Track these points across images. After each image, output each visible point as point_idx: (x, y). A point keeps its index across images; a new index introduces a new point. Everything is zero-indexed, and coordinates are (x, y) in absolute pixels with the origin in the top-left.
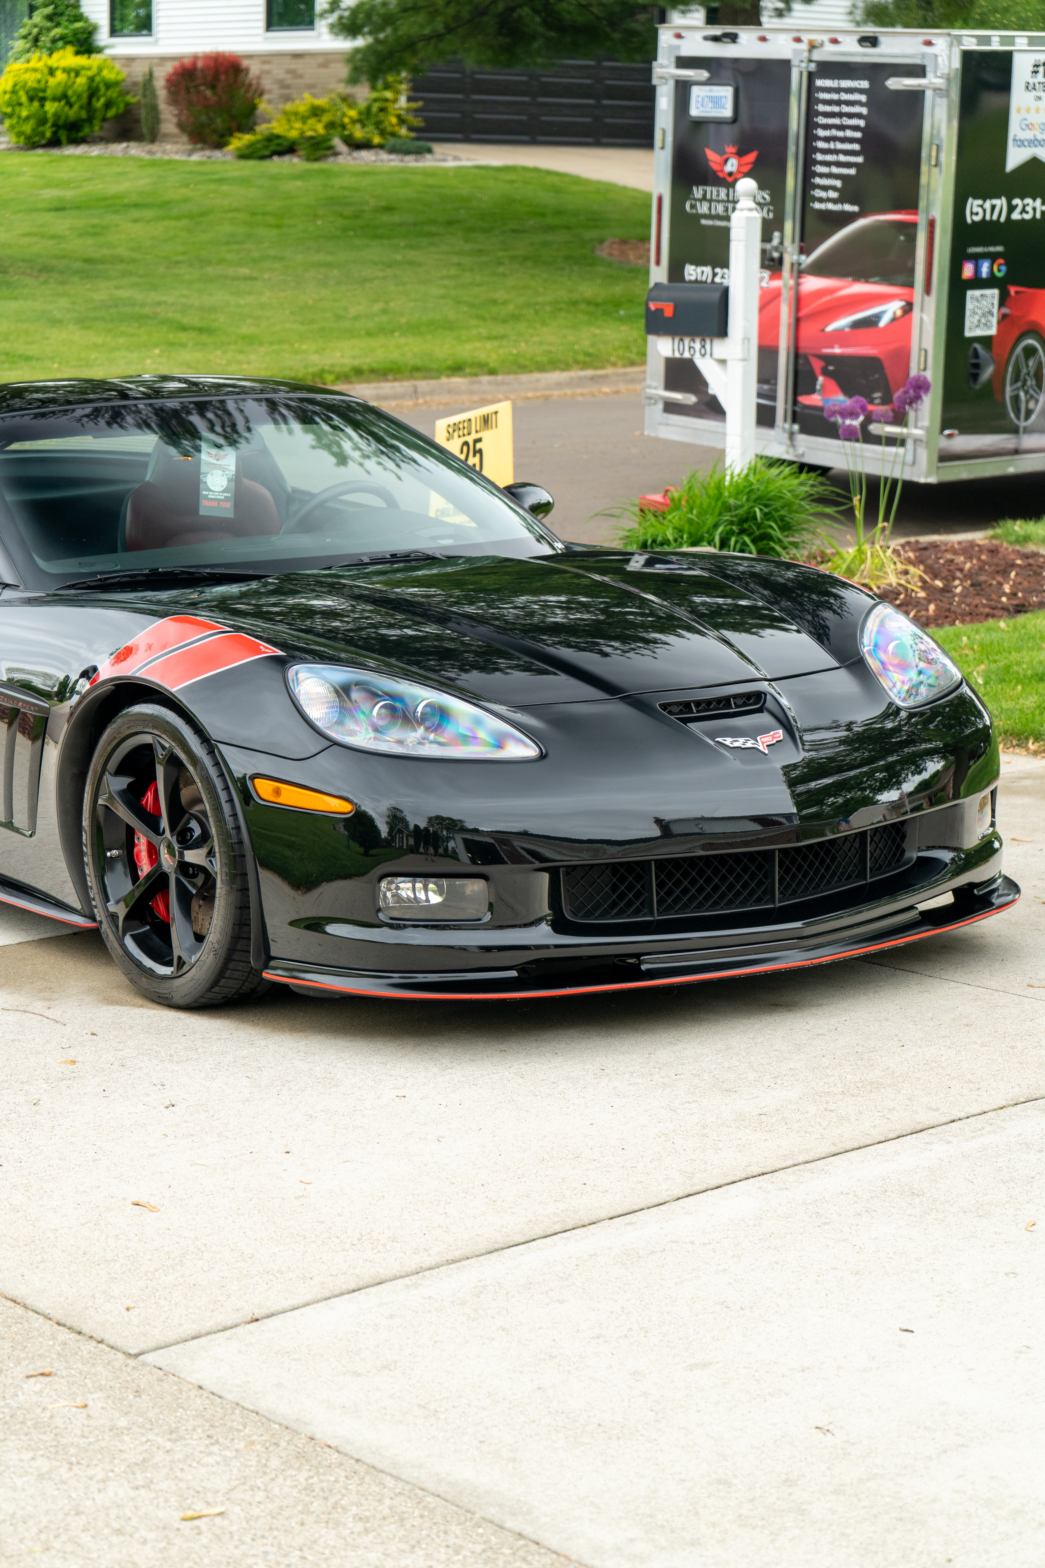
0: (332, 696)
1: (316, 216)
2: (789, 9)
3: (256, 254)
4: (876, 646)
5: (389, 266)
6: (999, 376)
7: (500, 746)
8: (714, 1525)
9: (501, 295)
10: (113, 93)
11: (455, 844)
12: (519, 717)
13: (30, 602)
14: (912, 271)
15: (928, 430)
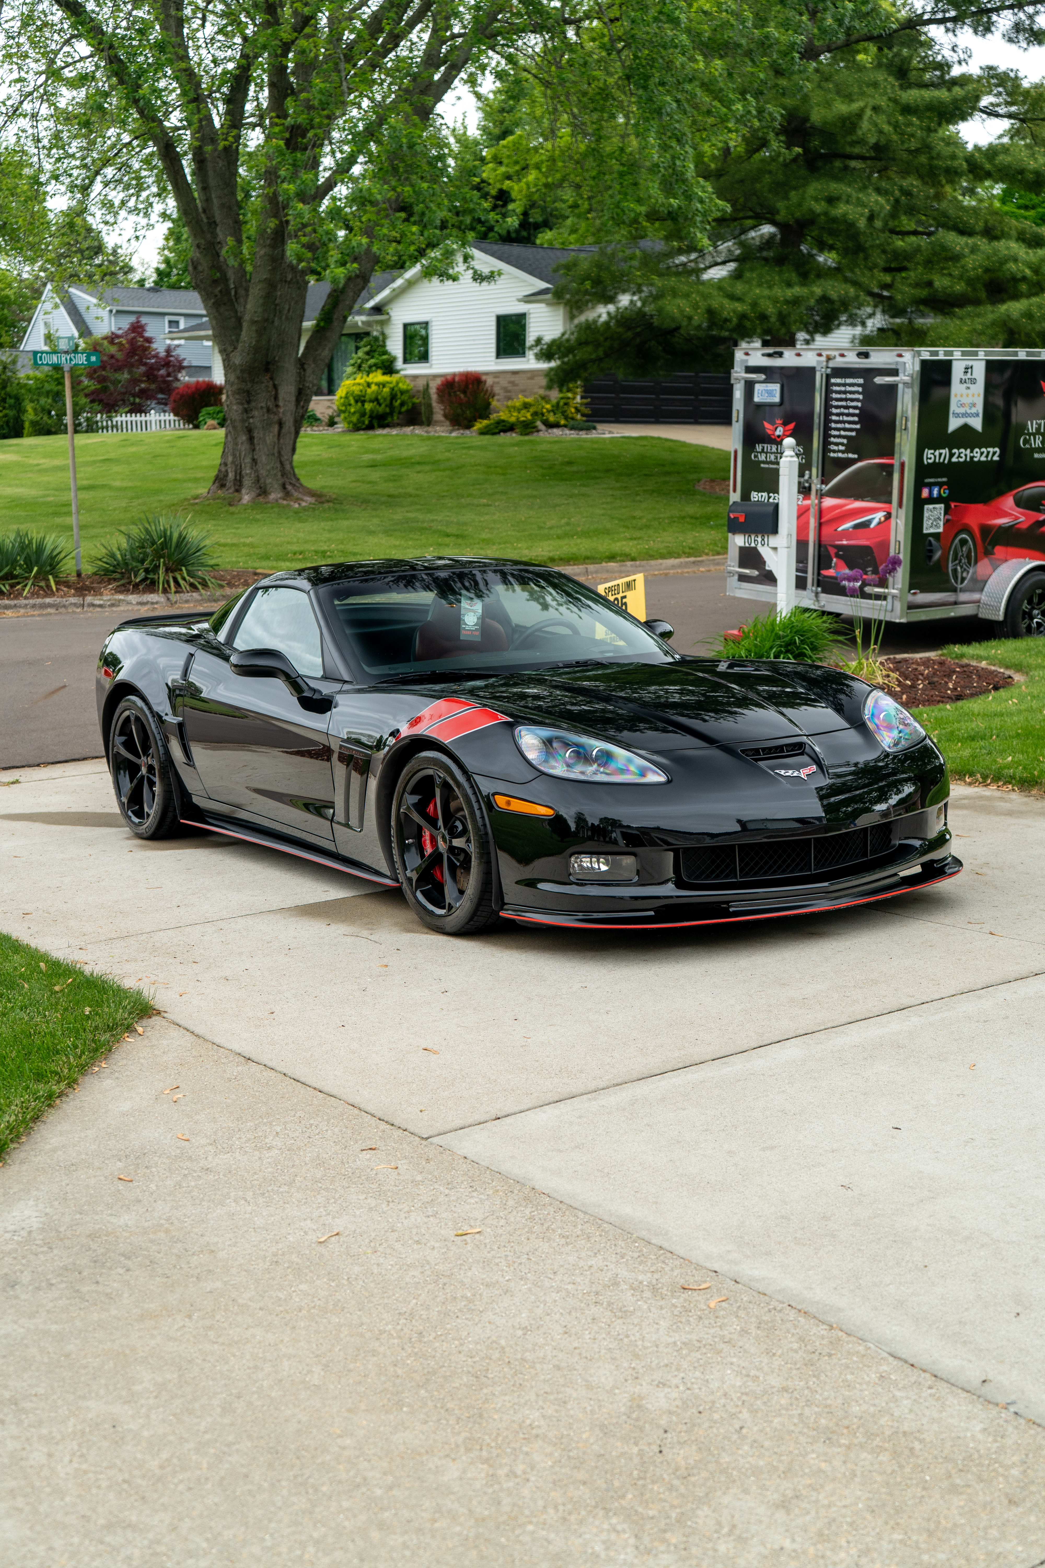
0: (541, 746)
1: (526, 468)
2: (813, 340)
3: (490, 491)
4: (873, 715)
5: (571, 497)
6: (945, 557)
7: (643, 775)
8: (780, 1243)
9: (638, 513)
10: (405, 397)
11: (616, 835)
12: (655, 758)
13: (359, 691)
14: (890, 494)
15: (901, 590)
